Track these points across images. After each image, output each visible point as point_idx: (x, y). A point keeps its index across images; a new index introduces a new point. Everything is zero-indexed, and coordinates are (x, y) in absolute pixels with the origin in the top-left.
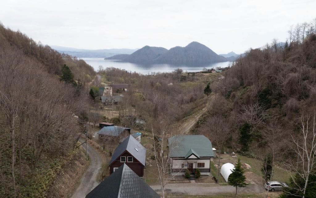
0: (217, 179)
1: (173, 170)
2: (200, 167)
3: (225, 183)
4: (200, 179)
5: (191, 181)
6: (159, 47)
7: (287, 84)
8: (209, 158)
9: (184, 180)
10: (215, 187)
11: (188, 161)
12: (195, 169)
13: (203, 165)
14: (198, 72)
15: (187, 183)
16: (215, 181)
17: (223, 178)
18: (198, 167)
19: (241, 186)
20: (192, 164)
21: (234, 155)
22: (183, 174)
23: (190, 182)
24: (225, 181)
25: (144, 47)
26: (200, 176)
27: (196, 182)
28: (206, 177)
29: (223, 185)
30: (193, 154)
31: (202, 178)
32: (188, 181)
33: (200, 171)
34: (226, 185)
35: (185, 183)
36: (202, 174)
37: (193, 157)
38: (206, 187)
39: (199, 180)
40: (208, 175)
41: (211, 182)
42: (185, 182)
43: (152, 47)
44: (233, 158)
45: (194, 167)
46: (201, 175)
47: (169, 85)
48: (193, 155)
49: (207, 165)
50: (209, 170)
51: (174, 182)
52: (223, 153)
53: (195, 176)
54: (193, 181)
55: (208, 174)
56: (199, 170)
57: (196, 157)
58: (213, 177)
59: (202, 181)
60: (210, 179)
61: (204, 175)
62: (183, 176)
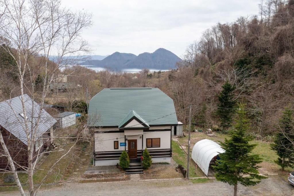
0: (185, 169)
1: (96, 155)
2: (152, 147)
3: (203, 177)
4: (150, 171)
5: (132, 176)
6: (128, 53)
7: (275, 39)
8: (169, 128)
9: (116, 174)
10: (182, 188)
11: (127, 133)
12: (142, 152)
13: (157, 142)
14: (164, 72)
15: (122, 180)
16: (181, 174)
17: (198, 167)
18: (147, 147)
19: (248, 183)
20: (135, 141)
21: (211, 133)
22: (116, 162)
23: (129, 179)
24: (204, 174)
25: (114, 53)
26: (151, 166)
27: (142, 177)
28: (163, 167)
29: (200, 181)
30: (134, 118)
31: (156, 169)
32: (125, 176)
33: (151, 155)
34: (204, 181)
35: (117, 180)
36: (155, 160)
37: (134, 124)
38: (162, 187)
39: (148, 173)
40: (168, 164)
41: (173, 177)
42: (118, 178)
43: (122, 53)
44: (210, 136)
45: (139, 148)
46: (153, 164)
47: (133, 78)
48: (134, 121)
49: (165, 143)
50: (169, 153)
51: (95, 179)
52: (194, 131)
53: (140, 166)
54: (135, 177)
55: (168, 160)
56: (150, 152)
57: (141, 126)
58: (177, 165)
59: (155, 175)
60: (171, 169)
61: (160, 163)
62: (117, 166)
